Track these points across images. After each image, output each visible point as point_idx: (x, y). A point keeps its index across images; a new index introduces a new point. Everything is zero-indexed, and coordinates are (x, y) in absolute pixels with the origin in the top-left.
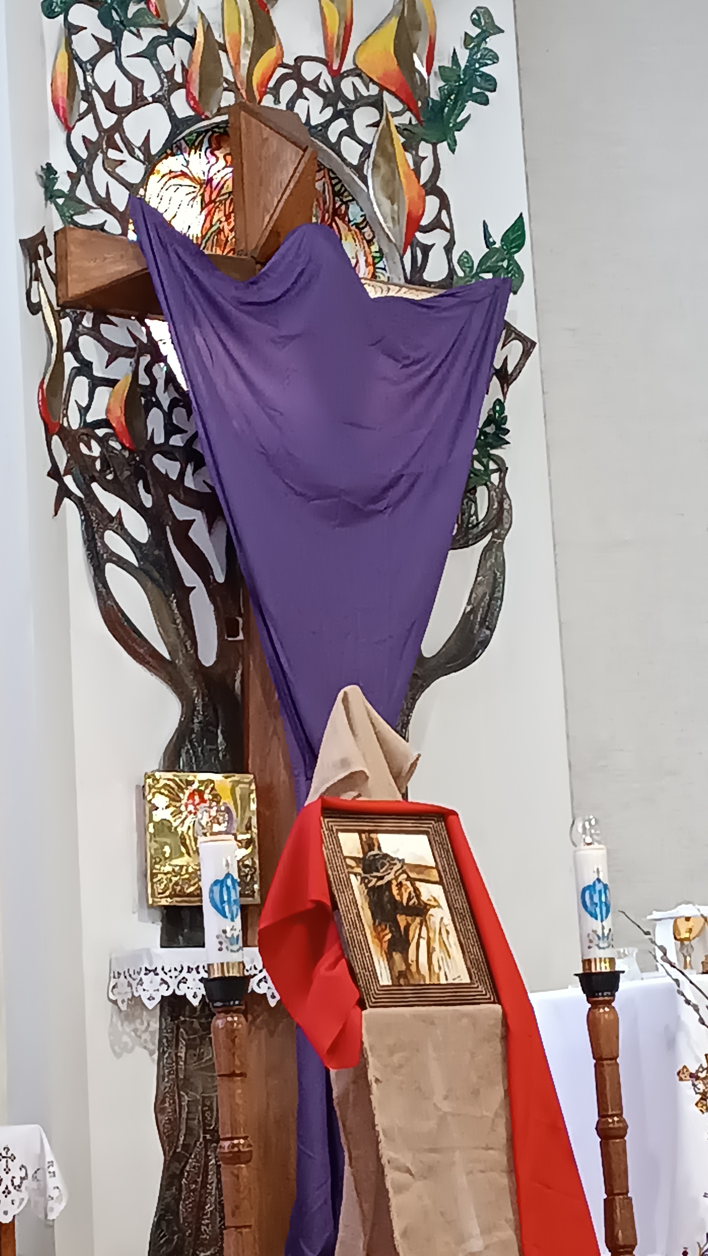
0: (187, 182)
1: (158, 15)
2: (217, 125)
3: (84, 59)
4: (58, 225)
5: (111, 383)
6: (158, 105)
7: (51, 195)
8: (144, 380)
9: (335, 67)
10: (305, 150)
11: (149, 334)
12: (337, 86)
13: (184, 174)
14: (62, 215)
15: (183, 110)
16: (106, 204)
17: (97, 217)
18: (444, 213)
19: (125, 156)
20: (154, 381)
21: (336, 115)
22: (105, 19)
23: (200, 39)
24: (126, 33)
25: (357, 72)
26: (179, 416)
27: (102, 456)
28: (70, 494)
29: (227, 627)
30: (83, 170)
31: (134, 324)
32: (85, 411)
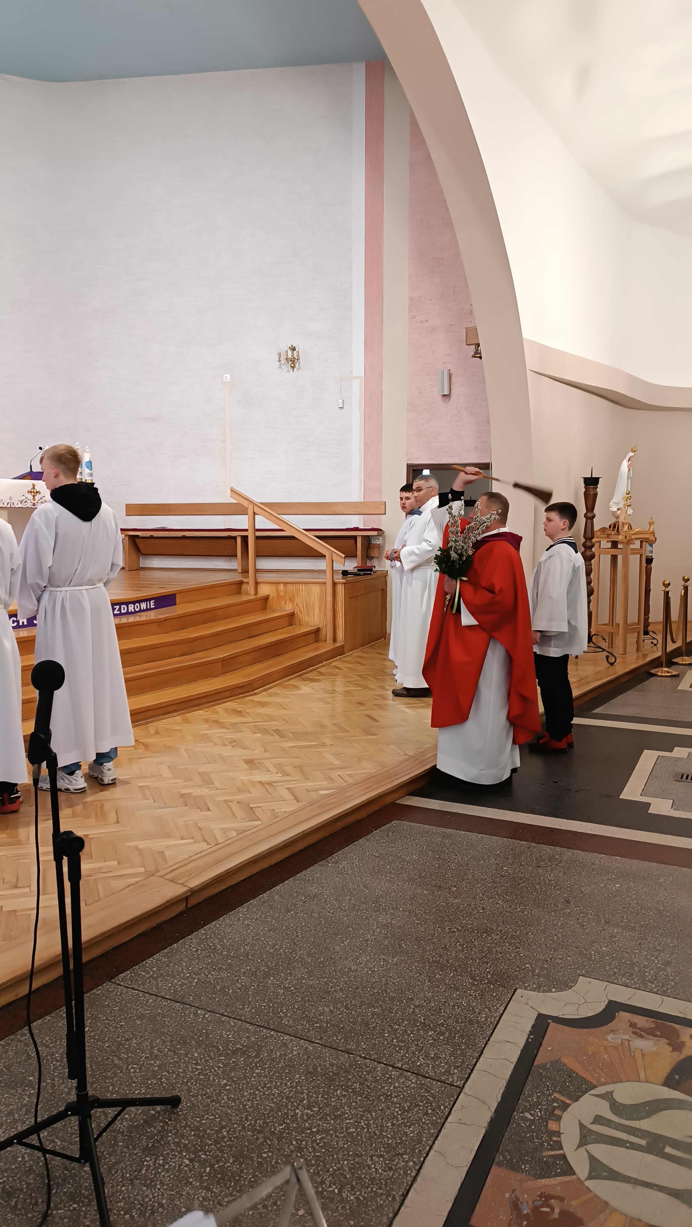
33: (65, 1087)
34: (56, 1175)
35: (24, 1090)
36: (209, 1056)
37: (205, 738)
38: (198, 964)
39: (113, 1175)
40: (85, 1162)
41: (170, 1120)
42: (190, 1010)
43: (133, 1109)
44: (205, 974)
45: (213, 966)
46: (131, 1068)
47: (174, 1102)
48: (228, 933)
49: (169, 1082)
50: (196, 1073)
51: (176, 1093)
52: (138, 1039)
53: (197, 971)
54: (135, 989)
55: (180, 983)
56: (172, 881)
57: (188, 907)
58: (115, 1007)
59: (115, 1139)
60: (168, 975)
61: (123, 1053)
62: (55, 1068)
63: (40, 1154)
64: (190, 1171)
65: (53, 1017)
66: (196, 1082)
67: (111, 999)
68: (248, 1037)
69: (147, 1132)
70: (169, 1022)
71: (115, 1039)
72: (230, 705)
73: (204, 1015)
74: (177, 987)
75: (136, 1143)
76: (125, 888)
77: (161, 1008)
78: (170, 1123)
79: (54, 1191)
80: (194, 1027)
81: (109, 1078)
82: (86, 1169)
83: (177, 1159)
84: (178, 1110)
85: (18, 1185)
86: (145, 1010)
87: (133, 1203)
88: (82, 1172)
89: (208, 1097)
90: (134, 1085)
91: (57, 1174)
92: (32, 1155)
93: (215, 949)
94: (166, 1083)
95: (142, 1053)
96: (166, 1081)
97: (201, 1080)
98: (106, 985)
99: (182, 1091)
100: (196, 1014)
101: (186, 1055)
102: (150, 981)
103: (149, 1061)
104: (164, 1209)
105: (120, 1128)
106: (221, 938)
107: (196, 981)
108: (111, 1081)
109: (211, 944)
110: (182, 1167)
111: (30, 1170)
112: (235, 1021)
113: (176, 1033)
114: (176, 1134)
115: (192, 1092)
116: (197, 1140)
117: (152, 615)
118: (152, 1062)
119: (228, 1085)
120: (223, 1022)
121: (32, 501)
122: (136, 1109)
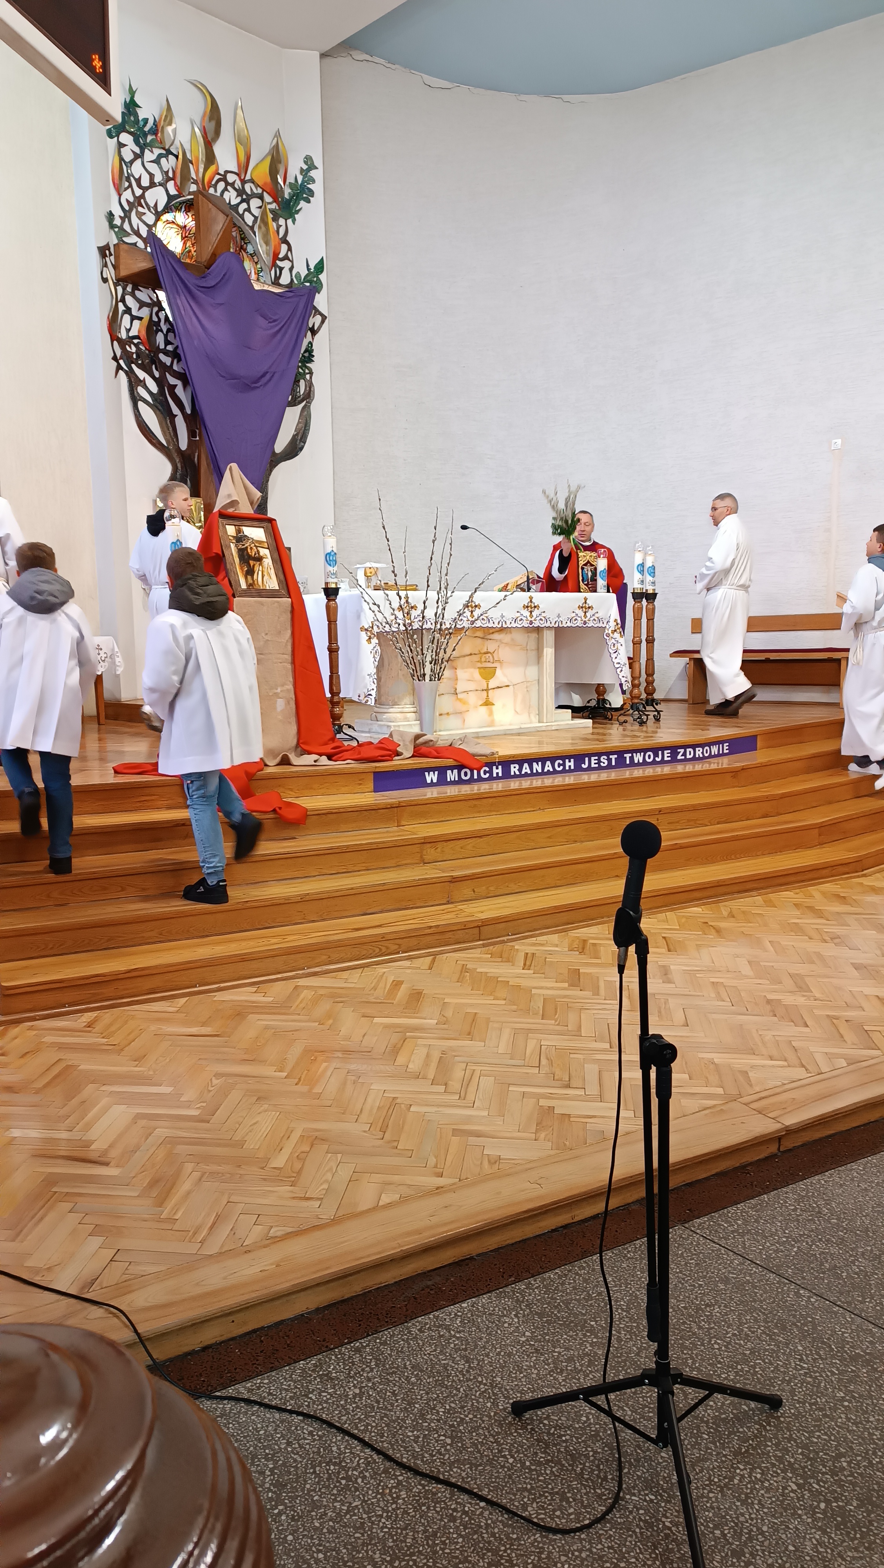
0: (175, 226)
1: (161, 143)
2: (188, 200)
3: (127, 160)
4: (116, 241)
5: (140, 319)
6: (161, 187)
7: (112, 226)
8: (155, 319)
9: (242, 178)
11: (157, 297)
12: (243, 187)
13: (173, 222)
14: (117, 237)
15: (173, 191)
16: (137, 233)
17: (133, 239)
18: (289, 252)
19: (146, 211)
20: (160, 320)
21: (243, 201)
22: (137, 142)
23: (180, 157)
24: (146, 150)
25: (252, 181)
26: (171, 337)
27: (136, 353)
28: (122, 369)
29: (192, 433)
30: (127, 215)
31: (150, 291)
32: (128, 331)
33: (634, 1345)
34: (627, 1451)
35: (585, 1335)
36: (818, 1354)
37: (797, 929)
38: (797, 1228)
39: (697, 1474)
40: (665, 1446)
41: (769, 1424)
42: (789, 1287)
43: (719, 1396)
44: (807, 1243)
45: (818, 1235)
46: (715, 1343)
47: (774, 1403)
48: (838, 1196)
49: (766, 1374)
50: (801, 1372)
51: (775, 1391)
52: (722, 1308)
53: (796, 1237)
54: (714, 1242)
55: (773, 1247)
56: (760, 1113)
57: (781, 1150)
58: (691, 1260)
59: (698, 1427)
60: (757, 1233)
61: (703, 1320)
62: (621, 1319)
63: (608, 1420)
64: (798, 1498)
65: (616, 1255)
66: (802, 1384)
67: (685, 1248)
68: (871, 1342)
69: (738, 1431)
70: (761, 1295)
72: (829, 887)
73: (809, 1297)
74: (770, 1252)
75: (724, 1441)
76: (700, 1111)
77: (751, 1275)
78: (768, 1428)
79: (626, 1471)
80: (796, 1311)
81: (686, 1348)
82: (663, 1454)
83: (780, 1479)
84: (779, 1414)
85: (584, 1449)
86: (729, 1272)
87: (724, 1517)
88: (659, 1458)
89: (821, 1410)
90: (719, 1366)
91: (629, 1451)
92: (598, 1417)
93: (819, 1212)
94: (761, 1374)
95: (728, 1328)
96: (761, 1372)
97: (808, 1383)
98: (679, 1229)
99: (783, 1390)
100: (797, 1294)
101: (787, 1345)
102: (734, 1236)
103: (738, 1340)
104: (766, 1539)
105: (704, 1416)
106: (828, 1200)
107: (795, 1249)
108: (690, 1352)
109: (815, 1205)
110: (787, 1491)
111: (595, 1436)
112: (853, 1316)
113: (770, 1313)
114: (777, 1445)
115: (796, 1395)
116: (806, 1462)
117: (725, 763)
118: (742, 1342)
119: (847, 1401)
120: (836, 1313)
121: (583, 618)
122: (724, 1398)
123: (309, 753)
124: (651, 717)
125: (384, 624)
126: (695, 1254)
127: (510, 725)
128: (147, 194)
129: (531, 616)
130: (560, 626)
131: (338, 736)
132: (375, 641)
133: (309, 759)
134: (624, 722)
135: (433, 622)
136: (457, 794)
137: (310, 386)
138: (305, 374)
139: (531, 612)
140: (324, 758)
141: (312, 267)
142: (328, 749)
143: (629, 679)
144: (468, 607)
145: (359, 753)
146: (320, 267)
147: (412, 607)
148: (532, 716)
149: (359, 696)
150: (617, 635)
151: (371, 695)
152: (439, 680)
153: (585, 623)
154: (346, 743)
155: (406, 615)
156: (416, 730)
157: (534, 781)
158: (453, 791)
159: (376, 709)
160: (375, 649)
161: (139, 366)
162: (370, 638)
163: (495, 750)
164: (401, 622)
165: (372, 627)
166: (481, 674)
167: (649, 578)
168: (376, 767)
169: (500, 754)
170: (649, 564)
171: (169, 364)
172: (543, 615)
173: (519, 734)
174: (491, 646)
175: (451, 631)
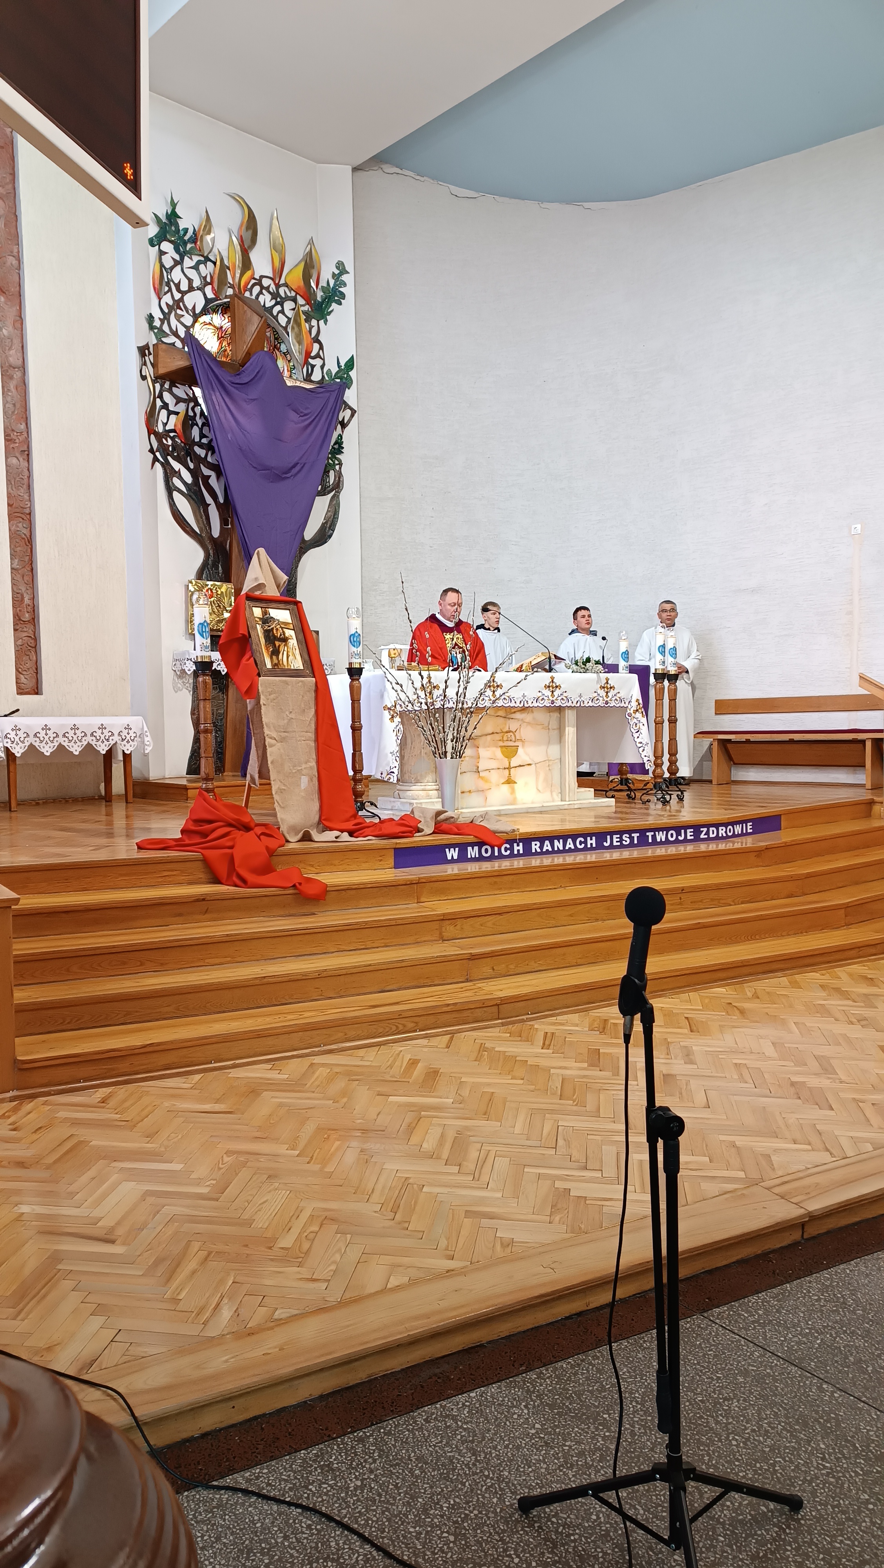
0: (212, 327)
1: (200, 250)
2: (225, 303)
3: (167, 267)
4: (155, 342)
5: (177, 413)
6: (199, 291)
7: (152, 327)
8: (191, 413)
9: (277, 282)
10: (262, 318)
11: (194, 393)
12: (278, 291)
13: (210, 324)
14: (156, 338)
15: (210, 295)
16: (176, 334)
17: (171, 339)
18: (321, 351)
19: (184, 313)
20: (195, 414)
21: (277, 304)
22: (177, 250)
23: (218, 263)
24: (186, 257)
25: (286, 285)
26: (206, 430)
27: (172, 445)
28: (158, 460)
29: (224, 522)
30: (166, 317)
31: (187, 388)
32: (165, 424)
33: (648, 1440)
34: (638, 1553)
35: (597, 1429)
36: (841, 1453)
37: (823, 1011)
38: (821, 1319)
40: (677, 1548)
41: (789, 1527)
42: (811, 1382)
43: (736, 1496)
44: (831, 1335)
45: (842, 1327)
46: (733, 1439)
47: (794, 1504)
48: (863, 1285)
49: (786, 1473)
50: (823, 1472)
51: (796, 1491)
52: (741, 1402)
53: (820, 1329)
54: (734, 1333)
55: (796, 1339)
56: (782, 1198)
57: (805, 1237)
58: (709, 1351)
59: (714, 1529)
60: (779, 1323)
61: (721, 1415)
62: (635, 1412)
63: (619, 1519)
65: (632, 1344)
66: (824, 1484)
67: (703, 1338)
69: (756, 1534)
70: (782, 1389)
71: (710, 1394)
72: (856, 968)
73: (833, 1392)
74: (792, 1344)
75: (741, 1544)
76: (720, 1195)
77: (771, 1369)
78: (788, 1531)
80: (818, 1406)
81: (703, 1444)
82: (676, 1557)
84: (800, 1517)
85: (593, 1550)
86: (749, 1365)
88: (672, 1561)
89: (843, 1512)
91: (640, 1553)
92: (608, 1516)
93: (844, 1303)
95: (747, 1423)
96: (781, 1471)
97: (831, 1483)
98: (697, 1318)
99: (804, 1491)
100: (820, 1388)
101: (809, 1442)
102: (755, 1326)
103: (757, 1436)
105: (720, 1516)
106: (853, 1290)
107: (819, 1341)
108: (706, 1449)
109: (839, 1295)
111: (607, 1535)
112: (878, 1413)
113: (792, 1408)
114: (797, 1549)
115: (818, 1497)
117: (749, 842)
118: (761, 1438)
119: (871, 1503)
120: (861, 1409)
121: (605, 698)
122: (742, 1497)
123: (331, 829)
124: (674, 797)
125: (407, 703)
126: (714, 1345)
127: (533, 803)
128: (185, 298)
129: (553, 695)
130: (582, 705)
131: (360, 813)
132: (397, 719)
133: (330, 835)
134: (647, 801)
135: (455, 701)
136: (477, 870)
137: (339, 475)
138: (334, 465)
139: (553, 692)
140: (346, 834)
141: (342, 364)
142: (350, 825)
143: (653, 759)
144: (490, 686)
145: (380, 829)
146: (350, 364)
147: (435, 687)
148: (554, 794)
149: (382, 774)
150: (638, 715)
151: (393, 772)
152: (460, 757)
153: (607, 703)
154: (368, 820)
155: (428, 695)
156: (439, 807)
157: (556, 859)
158: (473, 868)
159: (399, 787)
160: (398, 728)
161: (174, 458)
162: (393, 717)
163: (515, 827)
164: (423, 701)
165: (395, 706)
166: (503, 753)
167: (670, 660)
168: (397, 843)
169: (521, 831)
170: (670, 645)
171: (203, 456)
172: (565, 694)
173: (541, 812)
174: (513, 725)
175: (472, 710)
